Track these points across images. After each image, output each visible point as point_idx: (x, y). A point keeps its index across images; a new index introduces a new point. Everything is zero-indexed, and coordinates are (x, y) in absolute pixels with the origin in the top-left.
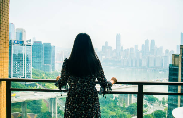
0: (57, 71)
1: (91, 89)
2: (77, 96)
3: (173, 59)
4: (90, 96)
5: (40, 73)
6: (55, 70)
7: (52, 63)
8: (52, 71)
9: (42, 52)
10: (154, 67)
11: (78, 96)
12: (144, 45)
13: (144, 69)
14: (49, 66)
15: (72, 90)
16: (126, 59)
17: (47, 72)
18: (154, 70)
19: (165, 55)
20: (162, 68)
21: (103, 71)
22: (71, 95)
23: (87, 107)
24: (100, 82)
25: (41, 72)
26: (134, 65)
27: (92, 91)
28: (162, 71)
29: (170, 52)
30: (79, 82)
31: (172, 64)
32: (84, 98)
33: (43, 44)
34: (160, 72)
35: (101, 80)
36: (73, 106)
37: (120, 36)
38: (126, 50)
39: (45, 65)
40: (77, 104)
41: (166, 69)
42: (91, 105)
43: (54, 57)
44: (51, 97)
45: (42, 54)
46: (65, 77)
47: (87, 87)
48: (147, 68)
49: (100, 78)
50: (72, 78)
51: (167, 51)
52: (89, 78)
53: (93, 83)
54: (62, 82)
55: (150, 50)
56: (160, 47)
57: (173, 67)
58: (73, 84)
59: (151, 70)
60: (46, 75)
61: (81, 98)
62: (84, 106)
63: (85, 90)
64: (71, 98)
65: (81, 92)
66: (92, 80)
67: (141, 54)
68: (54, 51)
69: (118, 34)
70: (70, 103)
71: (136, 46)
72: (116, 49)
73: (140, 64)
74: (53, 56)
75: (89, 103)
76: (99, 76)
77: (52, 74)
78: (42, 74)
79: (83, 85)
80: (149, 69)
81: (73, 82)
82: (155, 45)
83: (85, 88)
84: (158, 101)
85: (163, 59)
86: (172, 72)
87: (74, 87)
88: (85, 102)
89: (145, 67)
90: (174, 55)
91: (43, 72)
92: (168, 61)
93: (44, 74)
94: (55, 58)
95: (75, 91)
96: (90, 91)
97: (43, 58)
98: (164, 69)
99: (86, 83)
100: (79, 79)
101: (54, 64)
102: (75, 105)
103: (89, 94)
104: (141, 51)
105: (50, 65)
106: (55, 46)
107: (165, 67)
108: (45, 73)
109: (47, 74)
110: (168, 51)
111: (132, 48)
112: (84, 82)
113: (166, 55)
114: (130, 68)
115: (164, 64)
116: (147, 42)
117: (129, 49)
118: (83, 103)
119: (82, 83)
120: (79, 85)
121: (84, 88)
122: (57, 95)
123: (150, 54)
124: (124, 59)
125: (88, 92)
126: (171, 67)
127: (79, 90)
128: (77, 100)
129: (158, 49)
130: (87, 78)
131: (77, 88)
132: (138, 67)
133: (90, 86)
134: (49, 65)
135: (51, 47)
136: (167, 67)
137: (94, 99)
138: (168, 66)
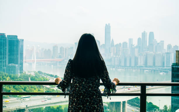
0: (27, 73)
1: (95, 90)
2: (81, 97)
3: (176, 56)
4: (94, 97)
5: (3, 77)
6: (24, 72)
7: (19, 63)
8: (20, 73)
9: (6, 48)
10: (153, 66)
11: (83, 97)
12: (140, 38)
13: (141, 69)
14: (15, 67)
15: (76, 91)
16: (117, 56)
17: (12, 75)
18: (153, 71)
19: (166, 52)
20: (164, 68)
21: (107, 72)
22: (75, 96)
23: (92, 108)
24: (105, 82)
25: (4, 75)
26: (128, 65)
27: (96, 92)
28: (163, 71)
29: (173, 47)
30: (84, 83)
31: (175, 62)
32: (89, 99)
33: (6, 36)
34: (161, 73)
35: (106, 81)
36: (78, 107)
37: (110, 26)
38: (117, 45)
39: (10, 65)
40: (82, 105)
41: (168, 69)
42: (96, 106)
43: (22, 54)
44: (18, 108)
45: (6, 51)
46: (69, 78)
47: (92, 88)
48: (145, 68)
49: (105, 79)
50: (77, 80)
51: (169, 47)
52: (94, 79)
53: (98, 84)
54: (65, 84)
55: (148, 45)
56: (161, 41)
57: (176, 67)
58: (78, 85)
59: (150, 71)
60: (11, 79)
61: (86, 99)
62: (89, 107)
63: (90, 91)
64: (75, 99)
65: (86, 93)
66: (97, 81)
67: (136, 50)
68: (22, 46)
69: (108, 24)
70: (74, 104)
71: (131, 40)
72: (104, 44)
73: (136, 63)
74: (20, 54)
75: (93, 104)
76: (103, 77)
77: (20, 77)
78: (5, 77)
79: (88, 86)
80: (148, 69)
81: (78, 83)
82: (155, 39)
83: (90, 89)
84: (158, 110)
85: (164, 57)
86: (176, 73)
87: (78, 88)
88: (90, 103)
89: (142, 67)
90: (178, 52)
91: (7, 74)
92: (171, 59)
93: (9, 78)
94: (24, 55)
95: (80, 92)
96: (95, 92)
97: (7, 56)
98: (166, 69)
99: (91, 84)
100: (84, 80)
101: (22, 64)
102: (80, 107)
103: (93, 95)
104: (137, 46)
105: (17, 65)
106: (23, 40)
107: (167, 67)
108: (10, 76)
109: (13, 77)
110: (171, 46)
111: (126, 42)
112: (89, 83)
113: (168, 52)
114: (123, 69)
115: (165, 63)
116: (144, 34)
117: (122, 43)
118: (88, 104)
119: (87, 84)
120: (84, 86)
121: (88, 90)
122: (27, 106)
123: (148, 51)
124: (115, 56)
125: (92, 93)
126: (174, 67)
127: (83, 91)
128: (81, 101)
129: (158, 44)
130: (92, 79)
131: (81, 89)
132: (132, 67)
133: (95, 87)
134: (15, 65)
135: (18, 41)
136: (169, 67)
137: (98, 100)
138: (171, 66)
